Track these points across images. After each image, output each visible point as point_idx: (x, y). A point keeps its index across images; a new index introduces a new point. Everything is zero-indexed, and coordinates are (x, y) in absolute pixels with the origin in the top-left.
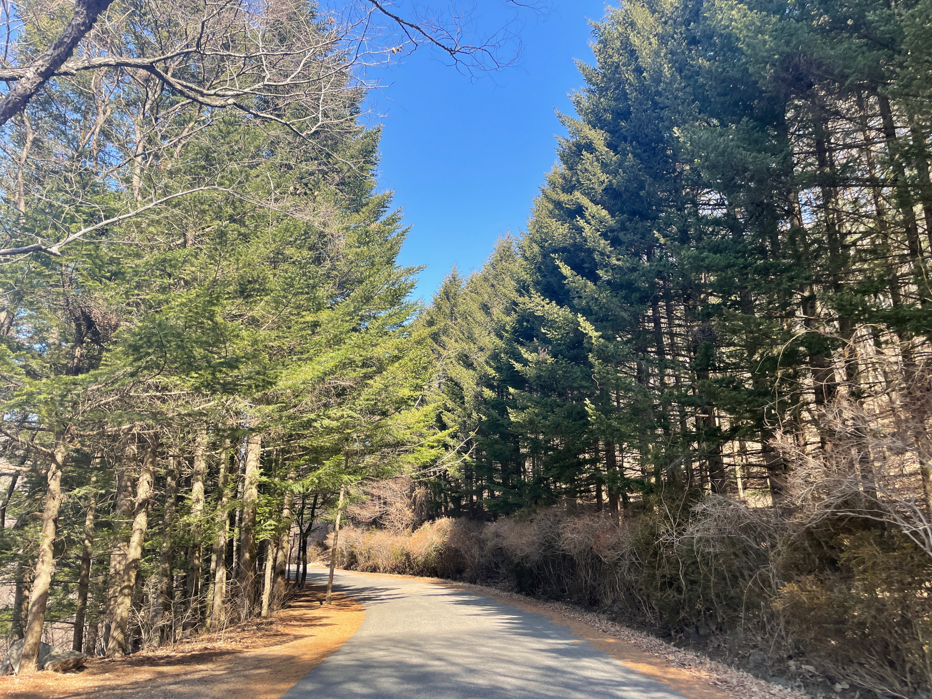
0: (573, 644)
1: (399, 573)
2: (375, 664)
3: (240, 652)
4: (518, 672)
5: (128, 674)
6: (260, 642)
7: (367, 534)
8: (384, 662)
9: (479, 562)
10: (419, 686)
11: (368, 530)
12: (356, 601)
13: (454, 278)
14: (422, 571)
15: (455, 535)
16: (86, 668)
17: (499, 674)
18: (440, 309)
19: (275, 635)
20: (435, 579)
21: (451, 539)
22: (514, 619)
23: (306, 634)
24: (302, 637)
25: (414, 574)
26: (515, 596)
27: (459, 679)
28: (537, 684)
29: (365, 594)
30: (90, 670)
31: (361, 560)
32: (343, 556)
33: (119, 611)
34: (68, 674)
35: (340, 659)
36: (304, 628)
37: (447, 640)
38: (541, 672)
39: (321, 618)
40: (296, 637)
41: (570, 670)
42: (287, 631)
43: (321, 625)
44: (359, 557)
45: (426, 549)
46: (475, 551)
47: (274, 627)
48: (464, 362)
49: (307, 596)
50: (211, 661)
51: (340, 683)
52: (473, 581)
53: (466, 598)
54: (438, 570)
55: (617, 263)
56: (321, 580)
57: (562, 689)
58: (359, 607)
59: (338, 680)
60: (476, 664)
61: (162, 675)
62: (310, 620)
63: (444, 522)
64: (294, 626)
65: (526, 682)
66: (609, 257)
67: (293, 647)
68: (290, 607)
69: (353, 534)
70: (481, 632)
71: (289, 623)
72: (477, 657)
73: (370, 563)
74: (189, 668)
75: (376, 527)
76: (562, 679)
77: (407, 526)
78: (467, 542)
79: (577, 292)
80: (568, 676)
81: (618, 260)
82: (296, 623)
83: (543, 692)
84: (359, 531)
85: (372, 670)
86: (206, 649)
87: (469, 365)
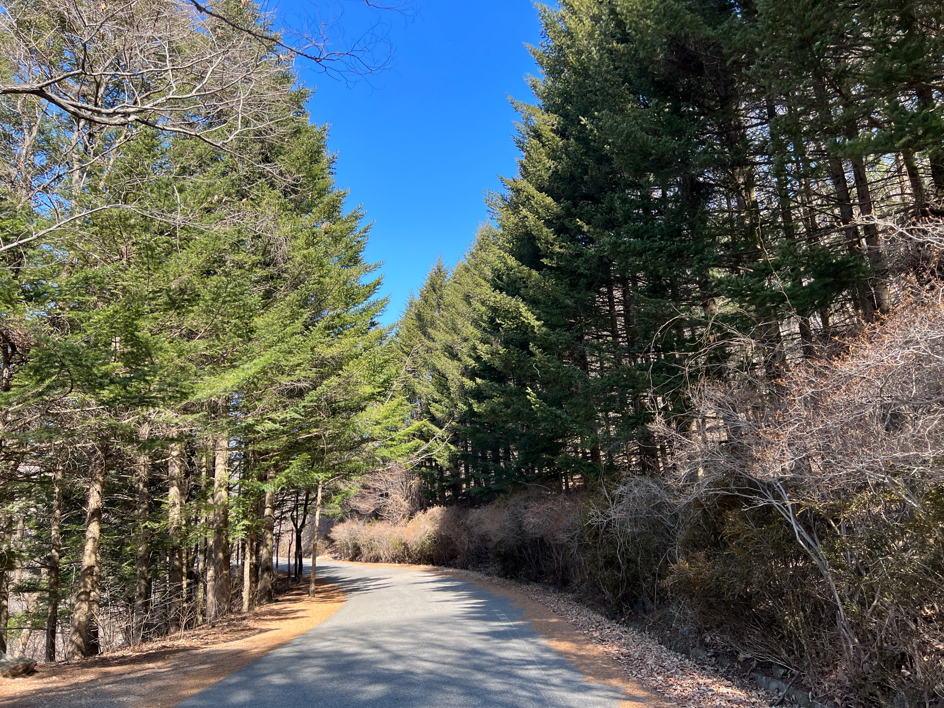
0: (515, 626)
1: (399, 562)
2: (313, 655)
3: (196, 648)
4: (441, 656)
5: (74, 676)
6: (222, 637)
7: (367, 526)
8: (322, 652)
9: (468, 548)
10: (337, 674)
11: (369, 522)
12: (344, 592)
13: (439, 270)
14: (420, 559)
15: (445, 523)
16: (37, 672)
17: (421, 659)
18: (426, 301)
19: (242, 630)
20: (430, 567)
21: (441, 527)
22: (479, 603)
23: (274, 627)
24: (266, 631)
25: (412, 563)
26: (496, 579)
27: (381, 666)
28: (449, 667)
29: (355, 585)
30: (41, 673)
31: (364, 550)
32: (348, 549)
33: (76, 616)
34: (17, 679)
35: (285, 652)
36: (274, 622)
37: (398, 627)
38: (463, 654)
39: (297, 611)
40: (261, 631)
41: (491, 651)
42: (256, 626)
43: (294, 618)
44: (362, 548)
45: (420, 538)
46: (464, 537)
47: (245, 622)
48: (450, 354)
49: (299, 589)
50: (164, 659)
51: (265, 675)
52: (464, 567)
53: (448, 584)
54: (434, 557)
55: (559, 250)
56: (323, 572)
57: (469, 670)
58: (341, 598)
59: (266, 672)
60: (407, 650)
61: (106, 675)
62: (286, 613)
63: (436, 511)
64: (266, 620)
65: (440, 666)
66: (552, 245)
67: (251, 641)
68: (277, 601)
69: (355, 527)
70: (437, 618)
71: (263, 618)
72: (413, 644)
73: (373, 554)
74: (137, 667)
75: (376, 519)
76: (477, 662)
77: (404, 516)
78: (457, 530)
79: (524, 282)
80: (486, 658)
81: (561, 247)
82: (269, 617)
83: (449, 675)
84: (361, 523)
85: (305, 661)
86: (164, 647)
87: (454, 356)
